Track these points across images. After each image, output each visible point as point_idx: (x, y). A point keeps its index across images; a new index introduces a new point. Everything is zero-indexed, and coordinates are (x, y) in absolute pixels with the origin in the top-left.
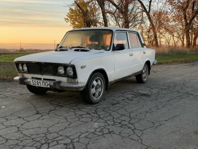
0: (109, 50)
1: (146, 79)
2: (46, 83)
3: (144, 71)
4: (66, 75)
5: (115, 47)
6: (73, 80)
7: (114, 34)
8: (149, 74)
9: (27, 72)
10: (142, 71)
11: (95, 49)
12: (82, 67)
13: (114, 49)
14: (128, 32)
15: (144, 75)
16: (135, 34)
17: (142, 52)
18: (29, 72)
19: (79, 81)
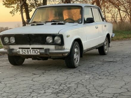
0: (81, 23)
1: (107, 51)
2: (36, 51)
3: (105, 44)
4: (54, 43)
5: (86, 20)
6: (60, 47)
7: (83, 10)
8: (109, 47)
9: (15, 43)
10: (104, 43)
11: (69, 23)
12: (68, 37)
13: (85, 22)
14: (92, 7)
15: (105, 47)
16: (97, 9)
17: (104, 25)
18: (17, 43)
19: (65, 48)
